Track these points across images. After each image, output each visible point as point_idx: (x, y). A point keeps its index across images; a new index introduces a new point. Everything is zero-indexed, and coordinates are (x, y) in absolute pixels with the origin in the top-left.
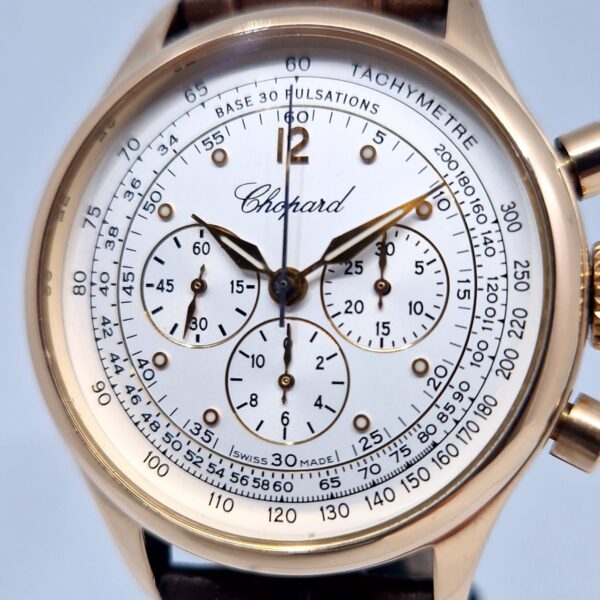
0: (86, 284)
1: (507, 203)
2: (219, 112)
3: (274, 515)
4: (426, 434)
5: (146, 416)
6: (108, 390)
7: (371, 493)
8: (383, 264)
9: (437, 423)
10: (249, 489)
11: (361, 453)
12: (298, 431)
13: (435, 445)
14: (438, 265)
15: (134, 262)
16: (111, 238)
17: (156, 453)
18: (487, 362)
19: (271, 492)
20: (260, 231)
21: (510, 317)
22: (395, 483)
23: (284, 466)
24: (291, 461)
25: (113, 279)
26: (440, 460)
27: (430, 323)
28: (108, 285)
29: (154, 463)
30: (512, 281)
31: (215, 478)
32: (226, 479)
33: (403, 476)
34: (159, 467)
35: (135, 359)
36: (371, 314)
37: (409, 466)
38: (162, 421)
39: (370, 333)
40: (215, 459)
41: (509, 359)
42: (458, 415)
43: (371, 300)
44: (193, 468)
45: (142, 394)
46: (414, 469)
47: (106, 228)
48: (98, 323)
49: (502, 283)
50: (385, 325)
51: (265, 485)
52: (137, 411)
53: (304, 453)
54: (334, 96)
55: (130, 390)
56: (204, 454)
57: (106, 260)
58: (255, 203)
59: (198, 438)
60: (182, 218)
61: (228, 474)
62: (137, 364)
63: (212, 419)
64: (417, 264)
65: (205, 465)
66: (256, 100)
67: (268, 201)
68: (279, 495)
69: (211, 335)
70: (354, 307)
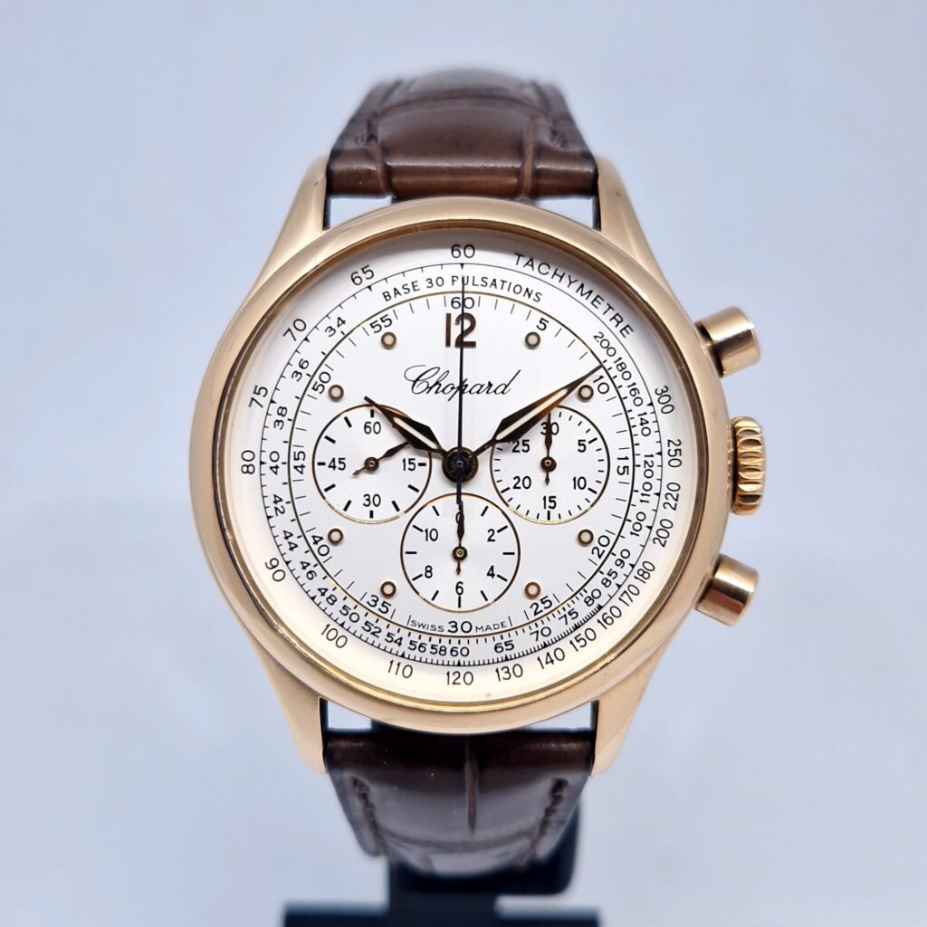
0: (256, 462)
1: (660, 387)
2: (386, 296)
3: (452, 678)
4: (592, 598)
5: (323, 591)
6: (282, 566)
7: (542, 654)
8: (548, 443)
9: (602, 588)
10: (427, 655)
11: (532, 617)
12: (471, 599)
13: (600, 607)
14: (599, 443)
15: (305, 441)
16: (280, 418)
17: (333, 625)
18: (645, 531)
19: (448, 658)
20: (435, 413)
21: (665, 491)
22: (564, 644)
23: (460, 633)
24: (466, 627)
25: (284, 458)
26: (604, 622)
27: (593, 497)
28: (278, 463)
29: (332, 635)
30: (666, 458)
31: (394, 646)
32: (405, 647)
33: (572, 637)
34: (337, 638)
35: (309, 536)
36: (539, 489)
37: (577, 627)
38: (339, 594)
39: (537, 507)
40: (393, 629)
41: (665, 528)
42: (620, 580)
43: (537, 476)
44: (372, 637)
45: (318, 570)
46: (581, 631)
47: (274, 408)
48: (269, 502)
49: (657, 459)
50: (552, 499)
51: (443, 651)
52: (313, 586)
53: (478, 620)
54: (499, 284)
55: (305, 565)
56: (382, 624)
57: (276, 440)
58: (425, 385)
59: (375, 610)
61: (406, 642)
62: (311, 541)
63: (388, 591)
64: (580, 443)
65: (383, 635)
66: (422, 285)
67: (437, 383)
68: (456, 660)
69: (385, 511)
70: (522, 482)
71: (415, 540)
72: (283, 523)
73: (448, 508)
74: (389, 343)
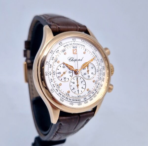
0: (48, 74)
1: (101, 59)
2: (64, 46)
3: (79, 104)
4: (96, 90)
5: (59, 93)
6: (53, 90)
7: (90, 99)
8: (88, 68)
9: (97, 88)
10: (75, 101)
11: (88, 94)
12: (80, 92)
13: (97, 91)
14: (94, 67)
15: (54, 70)
16: (50, 66)
17: (61, 98)
18: (101, 80)
21: (103, 74)
22: (93, 97)
23: (79, 97)
24: (80, 96)
25: (52, 73)
26: (97, 93)
27: (94, 75)
28: (51, 74)
29: (61, 100)
31: (70, 100)
32: (72, 101)
33: (93, 96)
34: (62, 100)
35: (56, 85)
37: (94, 95)
38: (62, 93)
39: (87, 78)
40: (70, 98)
41: (103, 79)
42: (99, 87)
43: (87, 73)
44: (67, 100)
45: (58, 90)
46: (95, 95)
47: (49, 65)
48: (50, 80)
49: (102, 69)
50: (89, 76)
51: (77, 100)
52: (58, 93)
54: (79, 44)
55: (56, 89)
56: (68, 97)
57: (50, 70)
58: (71, 60)
59: (67, 95)
60: (61, 62)
61: (72, 100)
62: (57, 85)
63: (69, 92)
64: (92, 67)
65: (69, 99)
66: (69, 45)
67: (72, 60)
68: (79, 101)
69: (67, 80)
70: (85, 74)
72: (52, 83)
73: (75, 79)
74: (65, 54)
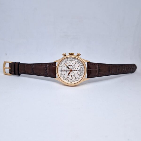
1: (67, 59)
5: (79, 78)
6: (77, 81)
11: (80, 66)
12: (79, 70)
14: (70, 63)
15: (70, 79)
20: (68, 72)
27: (73, 63)
34: (81, 78)
35: (75, 79)
36: (73, 66)
39: (74, 66)
43: (72, 66)
44: (81, 75)
48: (73, 81)
51: (82, 71)
53: (80, 70)
55: (77, 79)
57: (70, 81)
60: (68, 77)
63: (78, 75)
69: (74, 75)
70: (72, 67)
71: (76, 73)
72: (75, 81)
73: (74, 71)
74: (64, 75)
